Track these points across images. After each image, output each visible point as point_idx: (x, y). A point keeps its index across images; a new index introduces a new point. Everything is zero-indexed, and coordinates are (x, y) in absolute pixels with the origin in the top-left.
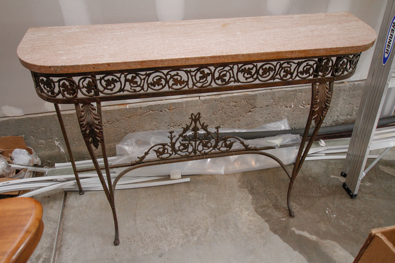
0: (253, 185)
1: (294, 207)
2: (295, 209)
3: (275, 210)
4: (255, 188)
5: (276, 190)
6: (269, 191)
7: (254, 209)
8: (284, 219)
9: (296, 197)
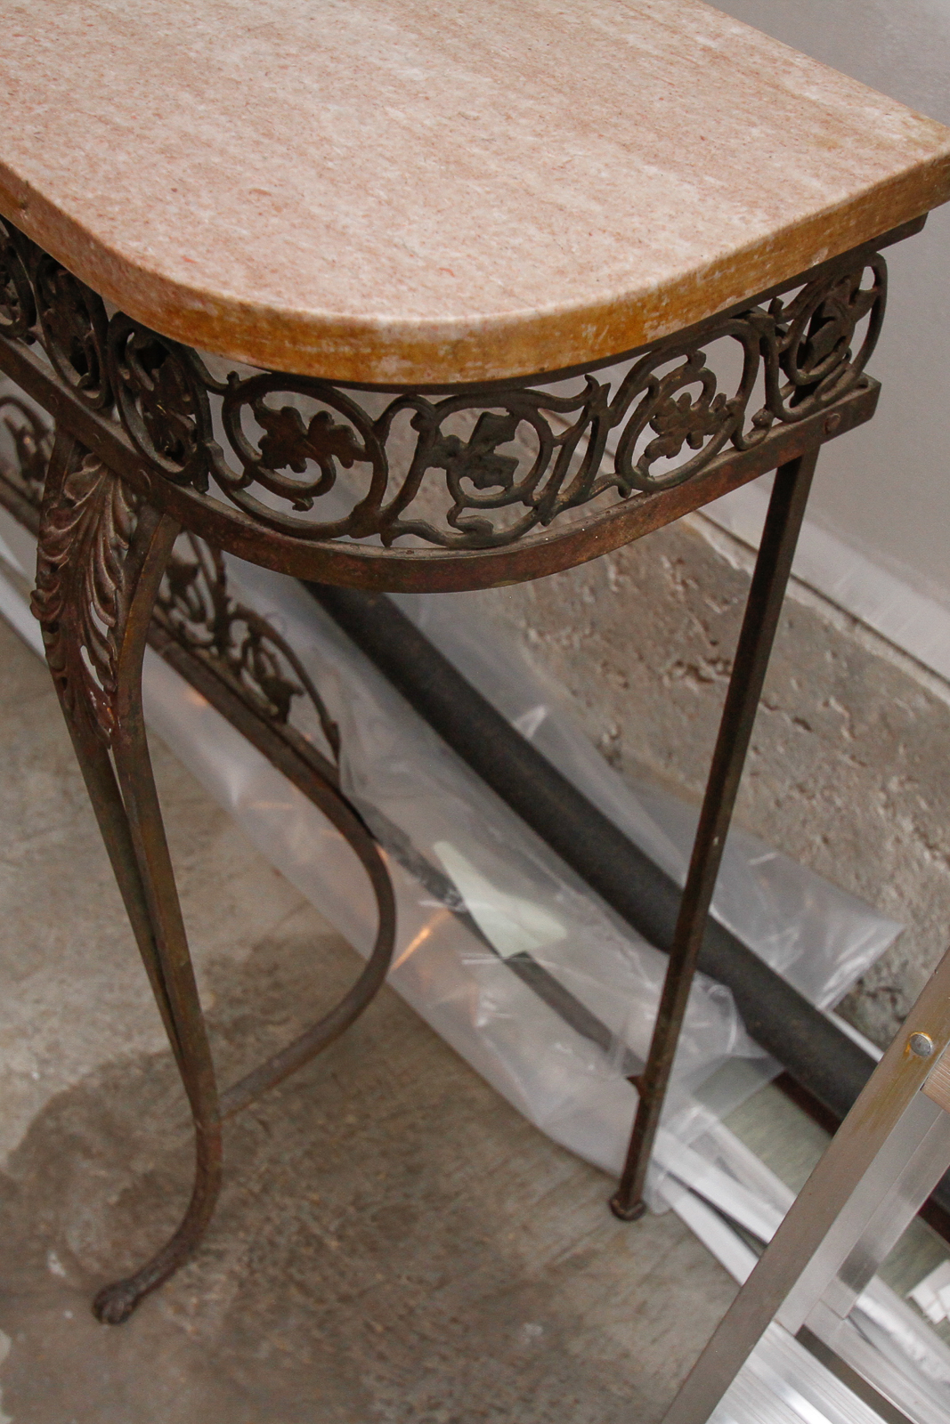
0: (264, 1023)
1: (194, 1300)
2: (180, 1309)
3: (114, 1199)
4: (251, 1039)
5: (299, 1153)
6: (263, 1123)
7: (65, 1088)
8: (57, 1268)
9: (293, 1291)
